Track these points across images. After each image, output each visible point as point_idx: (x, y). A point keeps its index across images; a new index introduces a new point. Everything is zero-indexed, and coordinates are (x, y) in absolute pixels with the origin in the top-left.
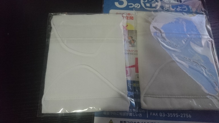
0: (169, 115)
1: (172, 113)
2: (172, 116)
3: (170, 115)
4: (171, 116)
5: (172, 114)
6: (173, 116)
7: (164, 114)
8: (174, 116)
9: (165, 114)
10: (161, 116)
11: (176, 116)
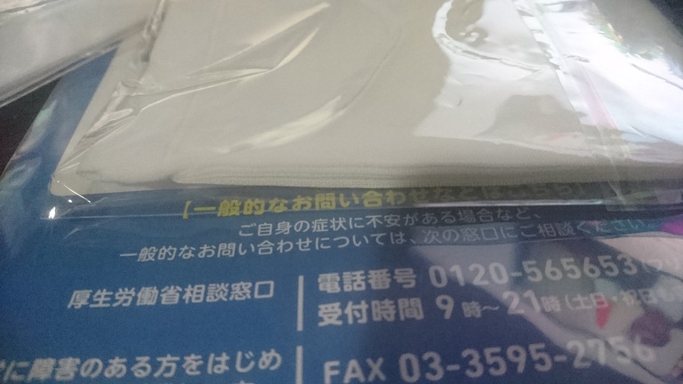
0: (475, 361)
1: (497, 350)
2: (503, 370)
3: (486, 367)
4: (496, 366)
5: (503, 354)
6: (512, 366)
7: (436, 365)
8: (521, 369)
9: (444, 364)
10: (415, 378)
11: (530, 362)
